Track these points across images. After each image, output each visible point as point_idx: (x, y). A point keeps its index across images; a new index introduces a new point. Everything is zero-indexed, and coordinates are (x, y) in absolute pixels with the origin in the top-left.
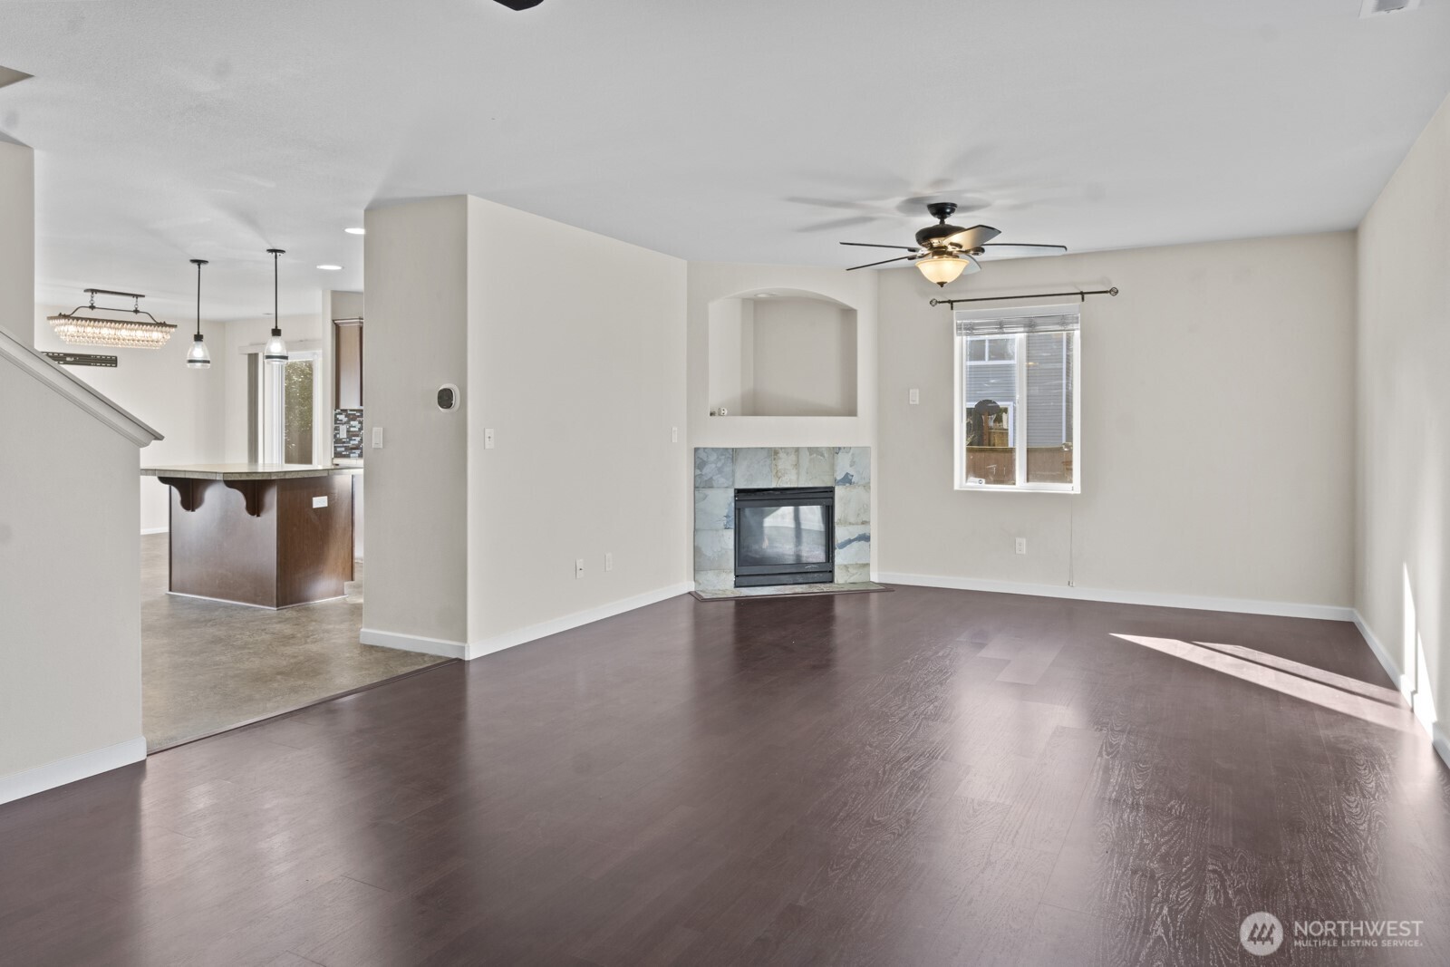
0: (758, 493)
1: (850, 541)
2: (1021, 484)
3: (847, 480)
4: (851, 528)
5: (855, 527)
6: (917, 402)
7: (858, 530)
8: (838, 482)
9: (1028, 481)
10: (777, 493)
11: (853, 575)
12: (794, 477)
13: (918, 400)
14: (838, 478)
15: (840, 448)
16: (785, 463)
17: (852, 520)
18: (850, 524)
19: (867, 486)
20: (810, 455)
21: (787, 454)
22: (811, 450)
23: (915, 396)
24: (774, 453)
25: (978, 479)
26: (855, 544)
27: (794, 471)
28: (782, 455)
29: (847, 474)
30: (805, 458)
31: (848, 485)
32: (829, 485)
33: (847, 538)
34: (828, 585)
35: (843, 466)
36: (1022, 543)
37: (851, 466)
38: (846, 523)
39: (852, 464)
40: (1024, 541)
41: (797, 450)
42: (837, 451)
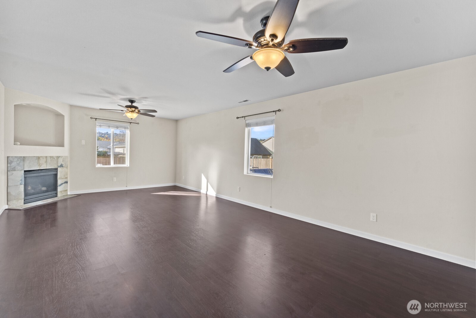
0: (32, 171)
1: (62, 184)
2: (112, 165)
3: (61, 166)
4: (62, 180)
5: (64, 179)
6: (84, 144)
7: (65, 180)
8: (59, 167)
9: (114, 164)
10: (39, 171)
11: (63, 193)
12: (45, 166)
13: (84, 143)
14: (59, 165)
15: (59, 156)
16: (42, 161)
17: (63, 177)
18: (62, 179)
19: (67, 167)
20: (51, 158)
21: (43, 158)
22: (51, 157)
23: (83, 142)
24: (39, 158)
25: (100, 164)
26: (64, 184)
27: (45, 164)
28: (41, 159)
29: (62, 164)
30: (49, 159)
31: (62, 167)
32: (56, 167)
33: (61, 183)
34: (55, 198)
35: (60, 162)
36: (115, 179)
37: (63, 162)
38: (61, 178)
39: (63, 161)
40: (115, 178)
41: (46, 157)
42: (58, 157)
